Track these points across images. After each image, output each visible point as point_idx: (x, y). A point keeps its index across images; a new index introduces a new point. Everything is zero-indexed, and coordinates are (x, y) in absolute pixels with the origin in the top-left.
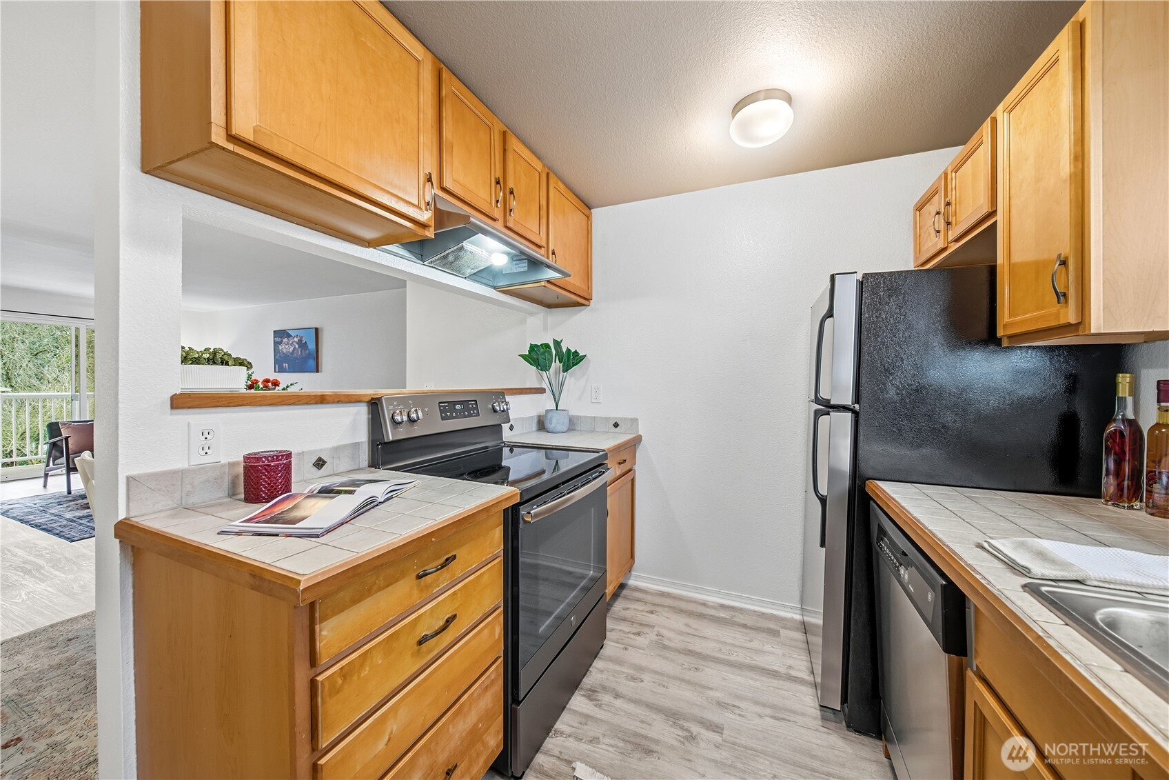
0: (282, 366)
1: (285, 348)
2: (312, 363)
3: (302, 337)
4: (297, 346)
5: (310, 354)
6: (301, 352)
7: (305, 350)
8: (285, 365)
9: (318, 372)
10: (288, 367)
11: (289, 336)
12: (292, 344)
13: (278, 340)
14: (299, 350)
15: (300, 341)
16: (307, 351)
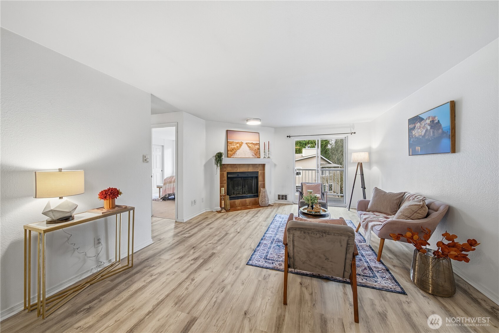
0: (415, 149)
1: (419, 132)
2: (446, 142)
3: (434, 117)
4: (429, 128)
5: (443, 132)
6: (433, 132)
7: (438, 129)
8: (418, 148)
9: (454, 150)
10: (421, 149)
11: (422, 119)
12: (423, 128)
13: (412, 126)
14: (431, 131)
15: (433, 121)
16: (440, 131)
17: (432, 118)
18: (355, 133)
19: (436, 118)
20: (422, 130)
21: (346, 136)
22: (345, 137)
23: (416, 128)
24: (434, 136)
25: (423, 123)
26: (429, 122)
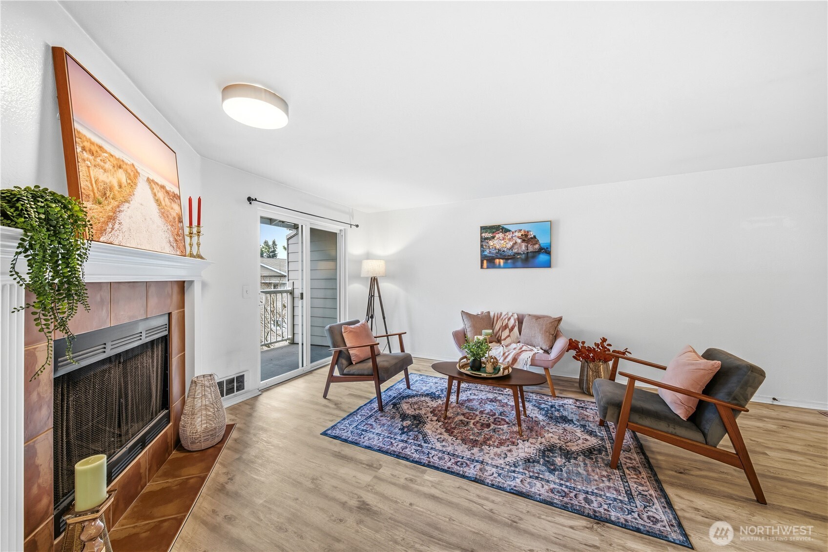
17: (525, 232)
18: (357, 226)
19: (531, 233)
20: (508, 242)
21: (342, 228)
22: (341, 230)
23: (495, 238)
24: (527, 250)
25: (509, 235)
26: (520, 236)
